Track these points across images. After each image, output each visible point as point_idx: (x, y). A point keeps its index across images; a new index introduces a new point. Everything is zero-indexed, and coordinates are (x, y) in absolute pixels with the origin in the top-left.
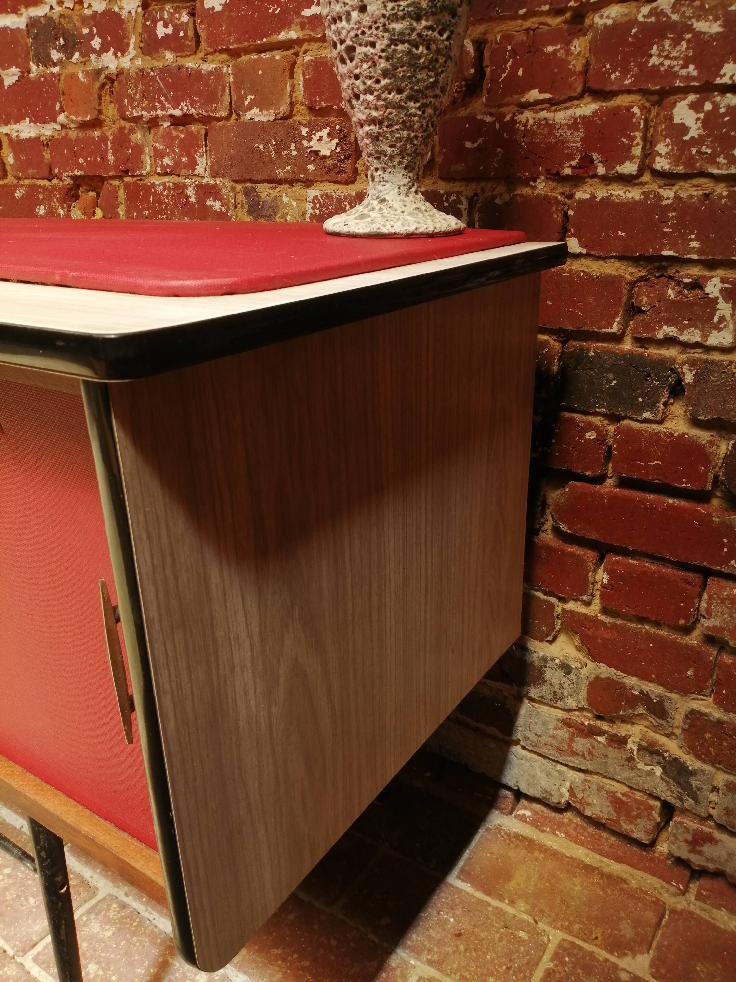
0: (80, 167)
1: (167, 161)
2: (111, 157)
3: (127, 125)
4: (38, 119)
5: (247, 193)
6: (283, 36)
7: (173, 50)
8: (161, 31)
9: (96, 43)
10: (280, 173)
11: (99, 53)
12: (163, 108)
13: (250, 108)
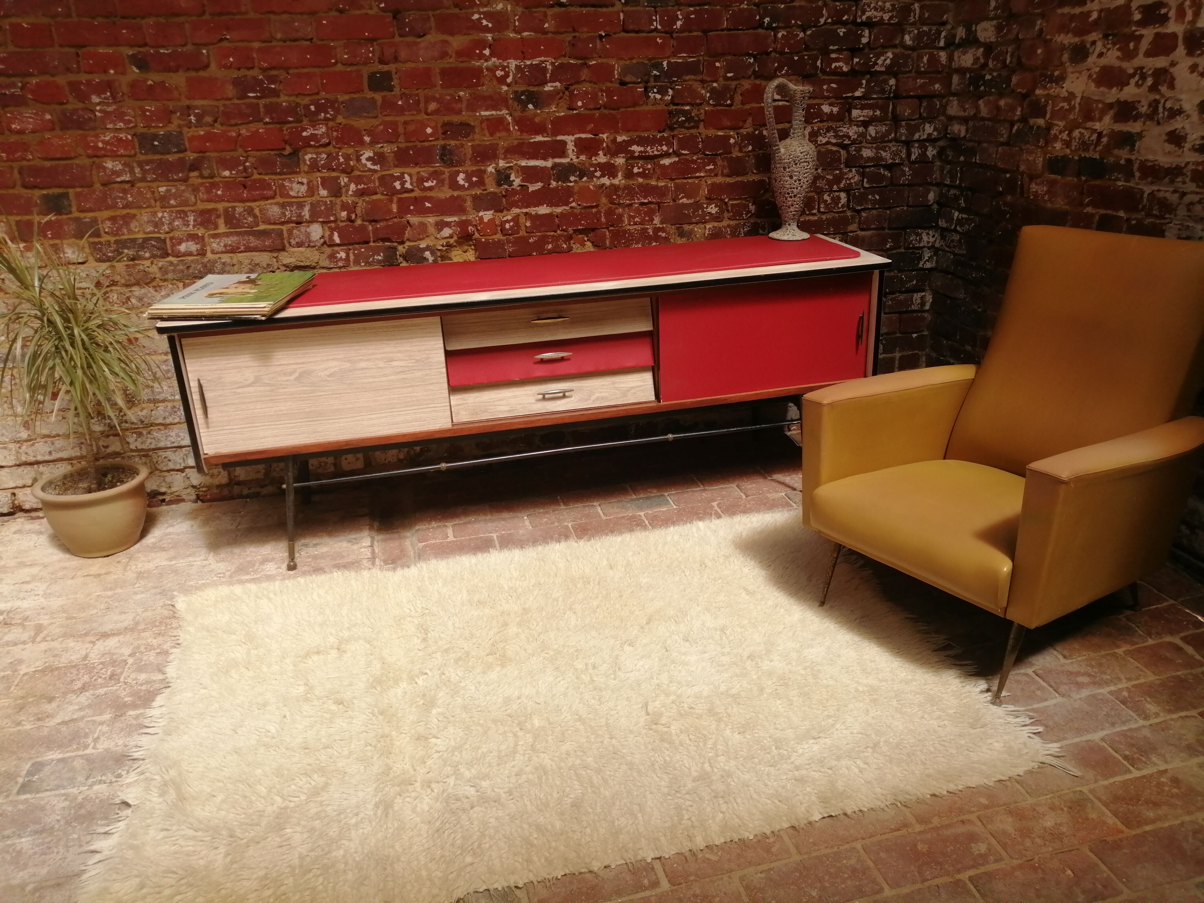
0: (583, 225)
1: (636, 219)
2: (603, 220)
3: (614, 206)
4: (551, 204)
5: (678, 229)
6: (697, 174)
7: (642, 177)
8: (636, 170)
9: (598, 174)
10: (694, 220)
11: (599, 178)
12: (638, 199)
13: (682, 198)
